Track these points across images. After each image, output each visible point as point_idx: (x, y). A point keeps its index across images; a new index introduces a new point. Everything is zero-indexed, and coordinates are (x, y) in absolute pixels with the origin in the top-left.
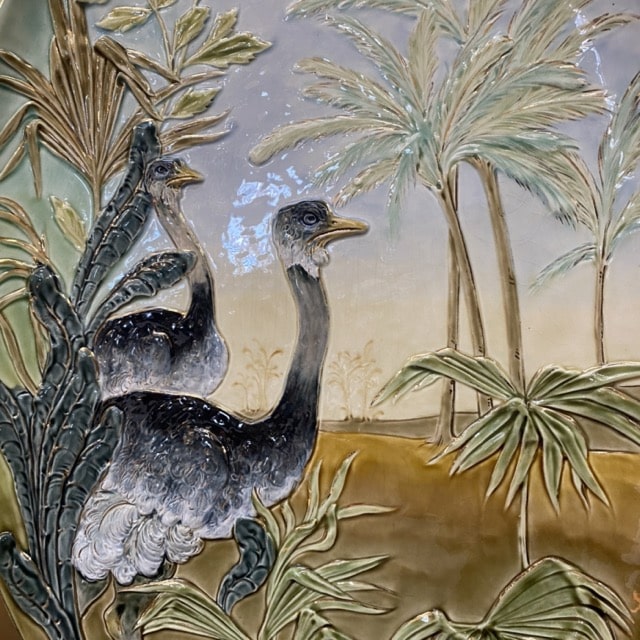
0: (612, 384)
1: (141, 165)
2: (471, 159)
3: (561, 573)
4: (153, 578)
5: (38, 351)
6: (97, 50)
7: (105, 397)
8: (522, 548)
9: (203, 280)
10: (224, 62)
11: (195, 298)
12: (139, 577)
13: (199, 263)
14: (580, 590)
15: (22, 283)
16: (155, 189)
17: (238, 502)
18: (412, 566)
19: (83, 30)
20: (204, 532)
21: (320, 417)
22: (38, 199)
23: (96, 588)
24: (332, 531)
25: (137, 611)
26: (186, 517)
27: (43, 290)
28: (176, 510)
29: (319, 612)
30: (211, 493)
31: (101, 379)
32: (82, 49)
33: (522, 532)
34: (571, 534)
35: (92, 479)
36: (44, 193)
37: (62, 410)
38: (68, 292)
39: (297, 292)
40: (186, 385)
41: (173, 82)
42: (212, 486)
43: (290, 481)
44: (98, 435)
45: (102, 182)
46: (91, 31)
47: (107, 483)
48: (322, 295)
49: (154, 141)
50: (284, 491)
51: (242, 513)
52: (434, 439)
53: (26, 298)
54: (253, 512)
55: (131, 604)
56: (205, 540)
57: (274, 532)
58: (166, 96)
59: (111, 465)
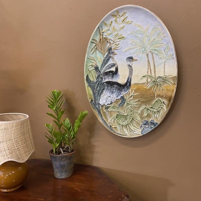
0: (166, 77)
1: (109, 52)
2: (150, 51)
3: (160, 100)
4: (110, 104)
5: (96, 76)
6: (105, 38)
7: (104, 82)
8: (156, 97)
9: (117, 67)
10: (120, 40)
11: (116, 69)
12: (108, 104)
13: (116, 65)
14: (162, 102)
15: (94, 67)
16: (111, 55)
17: (121, 94)
18: (142, 100)
19: (103, 35)
20: (117, 98)
21: (131, 83)
22: (96, 57)
23: (102, 106)
24: (133, 97)
25: (108, 109)
26: (114, 96)
27: (97, 68)
28: (113, 96)
29: (131, 107)
30: (118, 93)
31: (103, 80)
32: (103, 38)
33: (155, 95)
34: (161, 95)
35: (102, 92)
36: (97, 56)
37: (98, 84)
38: (100, 68)
39: (129, 68)
40: (114, 80)
41: (114, 42)
42: (118, 92)
43: (127, 91)
44: (103, 87)
45: (104, 54)
46: (104, 36)
47: (104, 93)
48: (132, 68)
49: (111, 49)
50: (127, 93)
51: (121, 96)
52: (145, 85)
53: (94, 69)
54: (123, 95)
55: (107, 108)
56: (117, 99)
57: (125, 98)
58: (113, 44)
59: (105, 90)
